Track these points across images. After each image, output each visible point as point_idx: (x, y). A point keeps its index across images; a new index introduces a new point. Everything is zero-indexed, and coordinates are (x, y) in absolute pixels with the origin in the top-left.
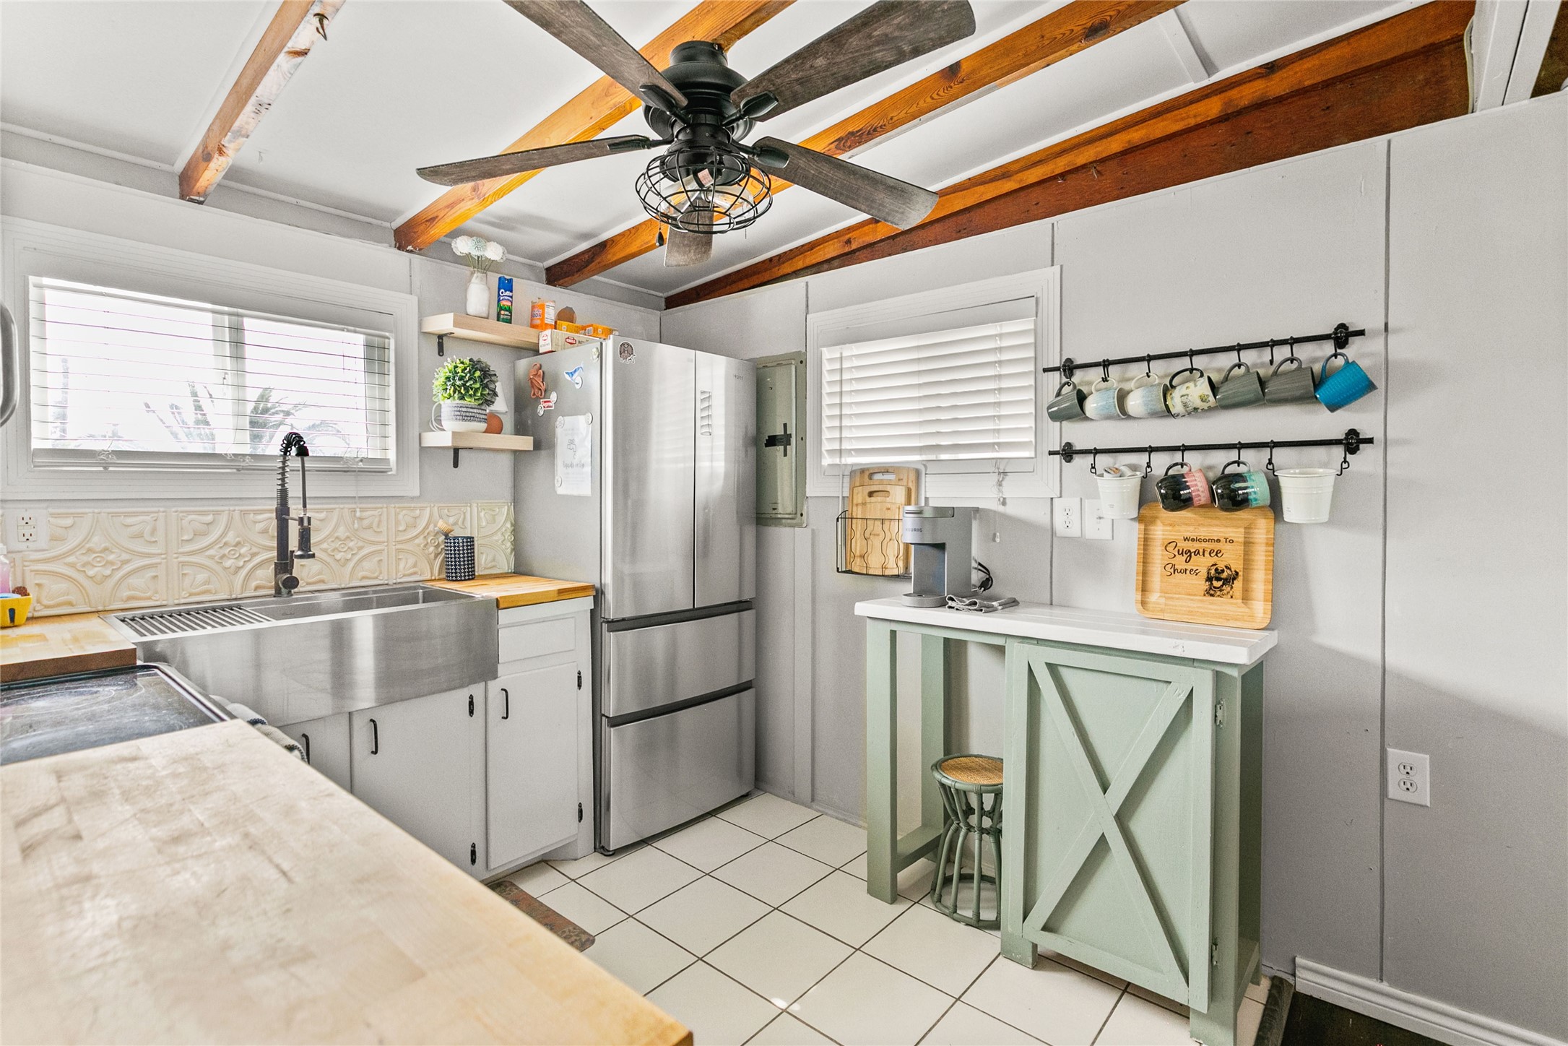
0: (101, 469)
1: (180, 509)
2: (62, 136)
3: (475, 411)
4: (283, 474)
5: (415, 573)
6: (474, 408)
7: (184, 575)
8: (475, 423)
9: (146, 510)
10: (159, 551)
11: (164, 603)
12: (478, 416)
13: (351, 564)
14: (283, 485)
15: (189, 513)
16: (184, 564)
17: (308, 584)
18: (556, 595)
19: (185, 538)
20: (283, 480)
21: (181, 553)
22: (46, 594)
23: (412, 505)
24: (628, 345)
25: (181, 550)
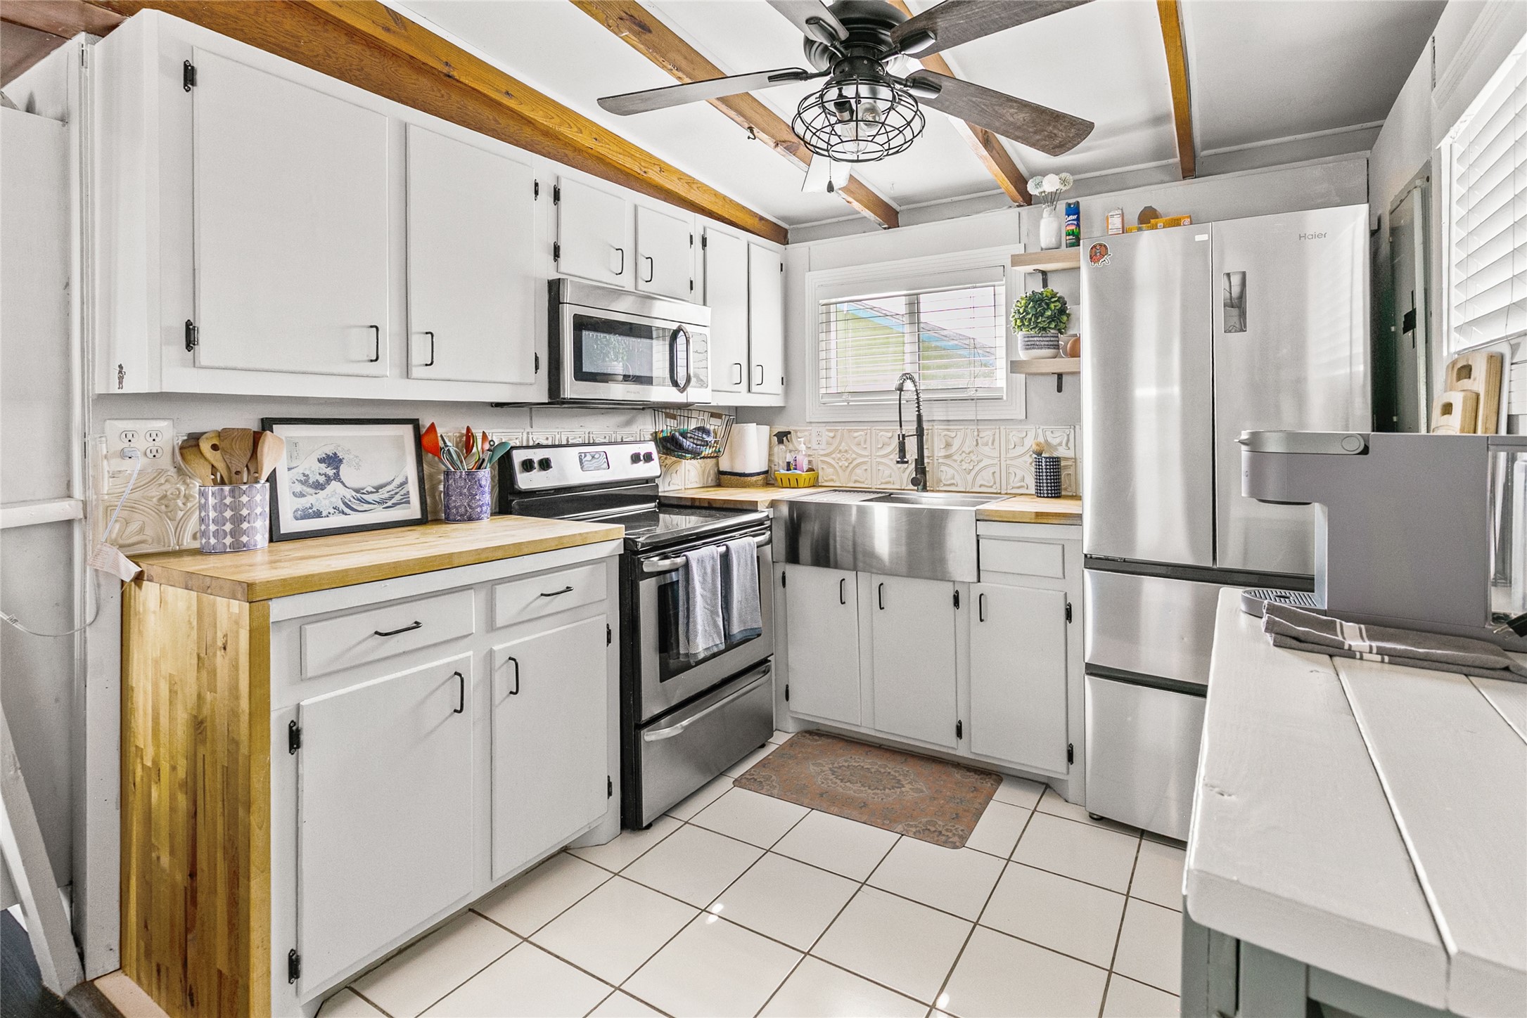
0: (846, 404)
1: (877, 428)
2: (843, 216)
3: (1035, 339)
4: (918, 403)
5: (1022, 487)
6: (1034, 337)
7: (879, 470)
8: (1035, 350)
9: (862, 428)
10: (867, 454)
11: (870, 486)
12: (1038, 343)
13: (973, 473)
14: (919, 411)
15: (881, 430)
16: (879, 463)
17: (944, 485)
18: (1033, 516)
19: (879, 446)
20: (918, 407)
21: (877, 456)
22: (825, 474)
23: (1020, 427)
24: (1101, 245)
25: (878, 454)
